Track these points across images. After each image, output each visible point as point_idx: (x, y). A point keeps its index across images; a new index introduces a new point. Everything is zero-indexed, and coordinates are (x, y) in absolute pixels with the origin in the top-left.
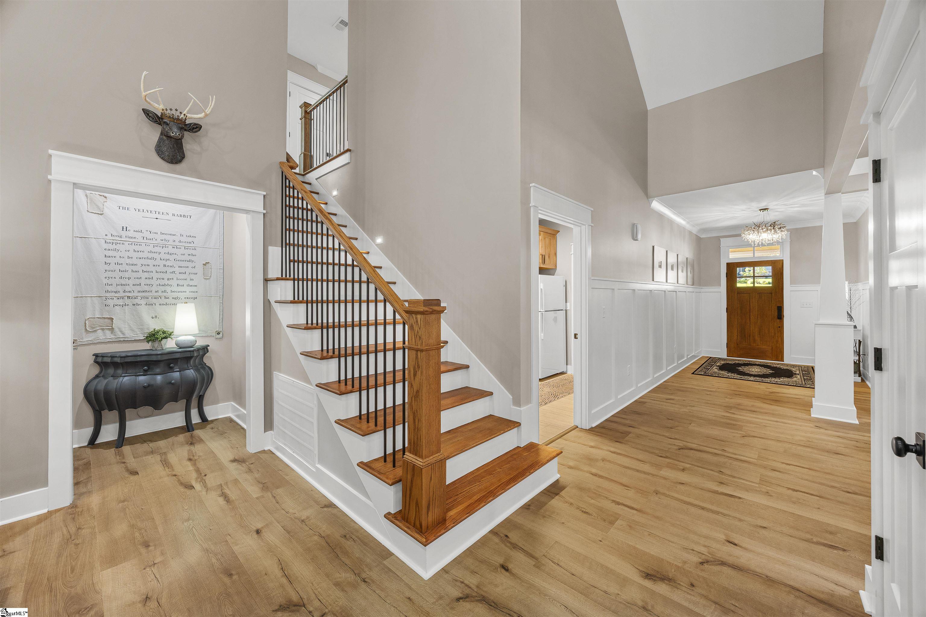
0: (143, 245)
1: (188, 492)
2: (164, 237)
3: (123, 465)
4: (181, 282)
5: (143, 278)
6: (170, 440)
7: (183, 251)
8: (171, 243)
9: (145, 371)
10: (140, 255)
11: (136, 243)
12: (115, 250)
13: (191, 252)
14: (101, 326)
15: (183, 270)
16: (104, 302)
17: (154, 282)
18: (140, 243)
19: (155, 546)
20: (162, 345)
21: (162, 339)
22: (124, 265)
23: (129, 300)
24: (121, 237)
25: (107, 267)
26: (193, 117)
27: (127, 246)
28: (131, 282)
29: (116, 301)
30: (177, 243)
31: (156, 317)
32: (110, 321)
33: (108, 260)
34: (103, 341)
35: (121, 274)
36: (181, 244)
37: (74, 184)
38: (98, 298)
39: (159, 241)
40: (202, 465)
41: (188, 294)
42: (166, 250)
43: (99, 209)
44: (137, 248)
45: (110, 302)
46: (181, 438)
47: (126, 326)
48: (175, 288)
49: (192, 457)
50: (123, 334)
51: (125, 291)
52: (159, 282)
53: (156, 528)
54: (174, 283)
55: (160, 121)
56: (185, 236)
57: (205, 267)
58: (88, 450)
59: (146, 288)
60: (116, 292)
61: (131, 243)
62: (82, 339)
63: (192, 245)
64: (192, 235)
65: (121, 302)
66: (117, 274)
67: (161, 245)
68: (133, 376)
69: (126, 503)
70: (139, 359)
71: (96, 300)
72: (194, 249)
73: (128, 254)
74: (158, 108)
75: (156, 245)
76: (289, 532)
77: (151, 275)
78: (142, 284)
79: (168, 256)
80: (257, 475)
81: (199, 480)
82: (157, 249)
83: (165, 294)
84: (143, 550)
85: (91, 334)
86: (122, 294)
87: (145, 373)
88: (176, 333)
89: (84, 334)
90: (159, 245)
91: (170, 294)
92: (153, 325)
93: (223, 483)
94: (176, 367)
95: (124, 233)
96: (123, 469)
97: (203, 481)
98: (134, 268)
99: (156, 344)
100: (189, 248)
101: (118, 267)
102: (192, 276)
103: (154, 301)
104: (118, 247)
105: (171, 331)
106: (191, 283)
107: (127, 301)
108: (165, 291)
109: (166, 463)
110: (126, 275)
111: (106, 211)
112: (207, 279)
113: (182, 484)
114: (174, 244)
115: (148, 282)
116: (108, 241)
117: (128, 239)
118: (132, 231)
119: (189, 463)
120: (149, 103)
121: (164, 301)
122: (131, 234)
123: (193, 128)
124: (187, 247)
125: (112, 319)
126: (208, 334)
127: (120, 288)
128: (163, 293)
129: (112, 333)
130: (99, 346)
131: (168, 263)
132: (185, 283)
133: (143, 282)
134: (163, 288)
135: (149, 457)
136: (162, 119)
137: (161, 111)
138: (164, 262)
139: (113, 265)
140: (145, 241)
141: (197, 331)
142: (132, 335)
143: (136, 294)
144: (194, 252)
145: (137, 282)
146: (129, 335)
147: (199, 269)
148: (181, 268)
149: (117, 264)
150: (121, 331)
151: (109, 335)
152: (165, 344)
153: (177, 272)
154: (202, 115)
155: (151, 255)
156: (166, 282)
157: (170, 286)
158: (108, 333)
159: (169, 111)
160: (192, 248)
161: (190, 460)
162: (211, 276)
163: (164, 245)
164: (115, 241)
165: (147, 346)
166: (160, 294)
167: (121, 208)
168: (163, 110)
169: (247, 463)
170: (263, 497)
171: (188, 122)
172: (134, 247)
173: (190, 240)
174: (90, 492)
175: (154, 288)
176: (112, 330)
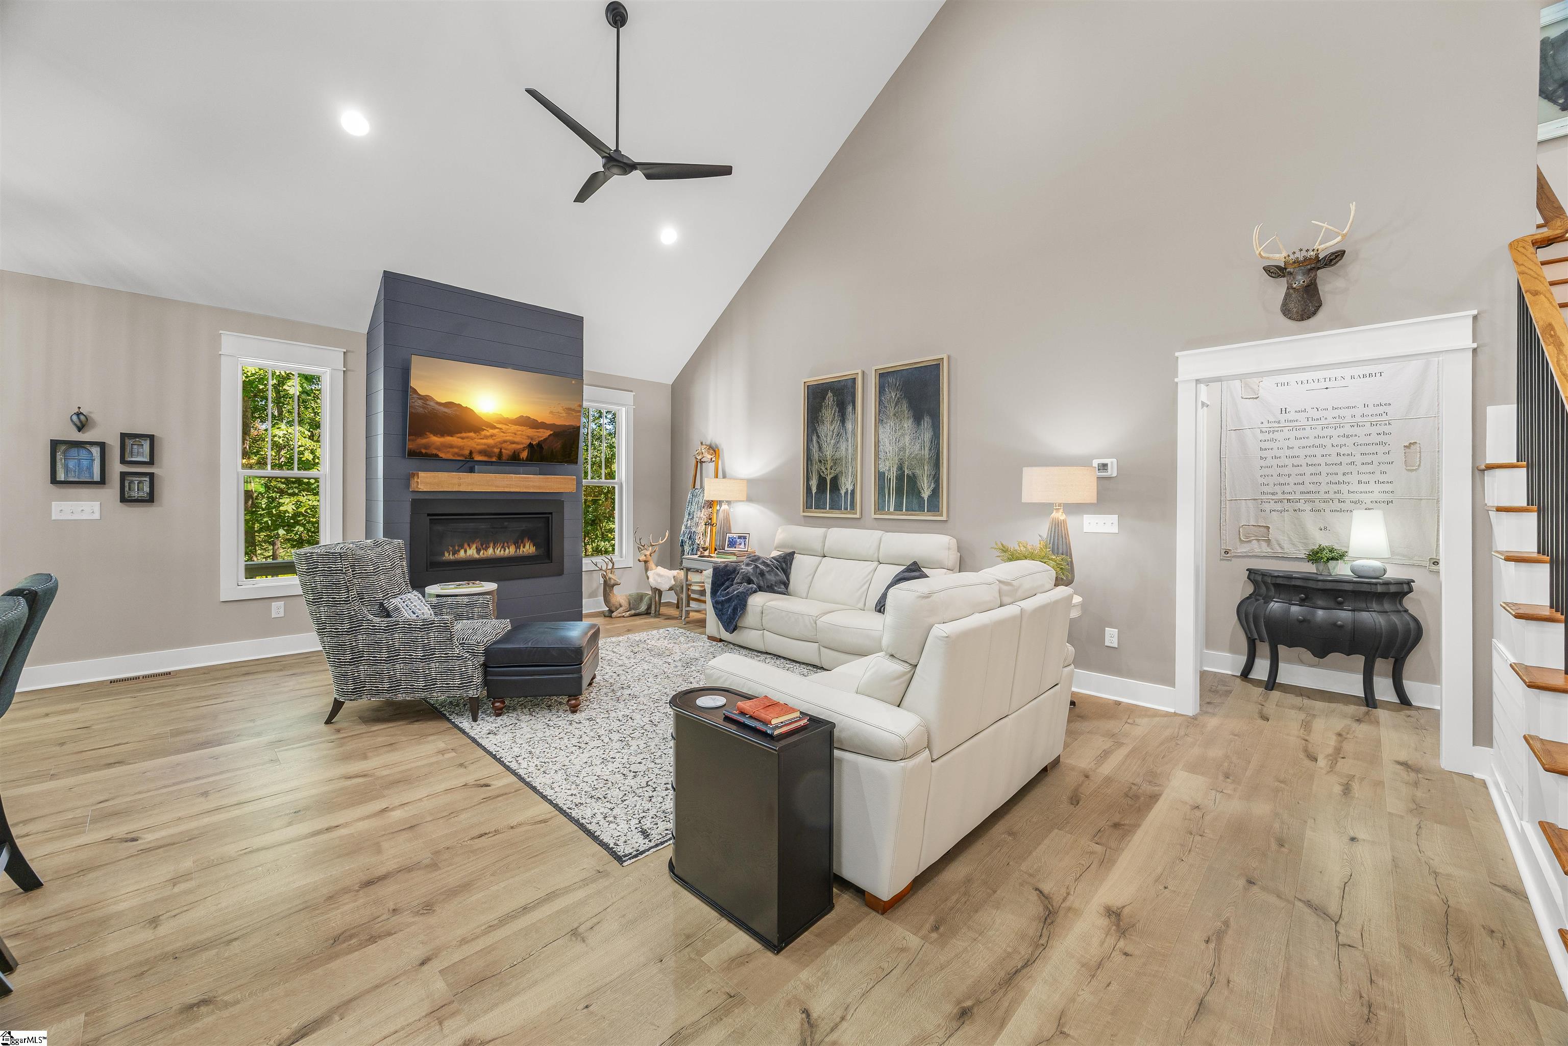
0: (1308, 428)
1: (1307, 763)
2: (1336, 413)
3: (1260, 706)
4: (1364, 478)
5: (1308, 474)
6: (1333, 705)
7: (1368, 429)
8: (1349, 419)
9: (1303, 600)
10: (1304, 442)
11: (1298, 428)
12: (1272, 440)
13: (1380, 429)
14: (1256, 536)
15: (1368, 459)
16: (1260, 506)
17: (1323, 479)
18: (1303, 427)
19: (1234, 781)
20: (1329, 569)
21: (1328, 560)
22: (1284, 458)
23: (1289, 504)
24: (1279, 422)
25: (1263, 463)
26: (1325, 248)
27: (1286, 433)
28: (1291, 480)
29: (1272, 506)
30: (1358, 419)
31: (1325, 528)
32: (1265, 530)
33: (1264, 454)
34: (1258, 554)
35: (1280, 470)
36: (1365, 419)
37: (1197, 380)
38: (1253, 501)
39: (1330, 420)
40: (1348, 747)
41: (1376, 496)
42: (1341, 431)
43: (1255, 392)
44: (1299, 434)
45: (1267, 507)
46: (1352, 709)
47: (1286, 539)
48: (1355, 487)
49: (1344, 733)
50: (1282, 548)
51: (1283, 493)
52: (1330, 478)
53: (1246, 770)
54: (1354, 478)
55: (1283, 273)
56: (1371, 406)
57: (1408, 450)
58: (1238, 680)
59: (1312, 488)
60: (1273, 494)
61: (1291, 428)
62: (1236, 549)
63: (1384, 417)
64: (1383, 403)
65: (1279, 507)
66: (1275, 471)
67: (1334, 426)
68: (1286, 603)
69: (1236, 737)
70: (1294, 583)
71: (1250, 503)
72: (1388, 424)
73: (1287, 443)
74: (1278, 258)
75: (1326, 426)
76: (1396, 866)
77: (1319, 469)
78: (1307, 483)
79: (1343, 441)
80: (1419, 794)
81: (1331, 758)
82: (1327, 432)
83: (1338, 496)
84: (1221, 778)
85: (1245, 545)
86: (1280, 496)
87: (1302, 602)
88: (1351, 553)
89: (1238, 543)
90: (1330, 426)
91: (1346, 496)
92: (1322, 540)
93: (1358, 776)
94: (1346, 604)
95: (1283, 417)
96: (1257, 710)
97: (1334, 762)
98: (1296, 461)
99: (1321, 567)
100: (1379, 423)
101: (1275, 462)
102: (1383, 467)
103: (1323, 505)
104: (1276, 436)
105: (1344, 549)
106: (1382, 478)
107: (1287, 505)
108: (1339, 492)
109: (1306, 726)
110: (1286, 471)
111: (1262, 393)
112: (1412, 470)
113: (1306, 751)
114: (1354, 420)
115: (1315, 479)
116: (1264, 430)
117: (1287, 424)
118: (1293, 413)
119: (1334, 737)
120: (1268, 258)
121: (1337, 506)
122: (1292, 416)
123: (1331, 260)
124: (1375, 423)
125: (1268, 528)
126: (1415, 562)
127: (1278, 489)
128: (1337, 494)
129: (1268, 546)
130: (1253, 560)
131: (1343, 450)
132: (1372, 478)
133: (1307, 478)
134: (1336, 488)
135: (1293, 712)
136: (1286, 269)
137: (1284, 260)
138: (1338, 450)
139: (1269, 459)
140: (1311, 422)
141: (1387, 555)
142: (1293, 550)
143: (1298, 496)
144: (1387, 429)
145: (1300, 479)
146: (1289, 550)
147: (1398, 456)
148: (1365, 456)
149: (1274, 458)
150: (1279, 544)
151: (1265, 549)
152: (1334, 568)
153: (1358, 463)
154: (1339, 239)
155: (1318, 442)
156: (1341, 478)
157: (1347, 484)
158: (1264, 544)
159: (1292, 257)
160: (1383, 423)
161: (1340, 735)
162: (1419, 465)
163: (1338, 425)
164: (1272, 429)
165: (1310, 568)
166: (1331, 495)
167: (1279, 385)
168: (1285, 258)
169: (1420, 776)
170: (1402, 817)
171: (1321, 256)
172: (1295, 433)
173: (1381, 410)
174: (1214, 714)
175: (1323, 488)
176: (1268, 541)
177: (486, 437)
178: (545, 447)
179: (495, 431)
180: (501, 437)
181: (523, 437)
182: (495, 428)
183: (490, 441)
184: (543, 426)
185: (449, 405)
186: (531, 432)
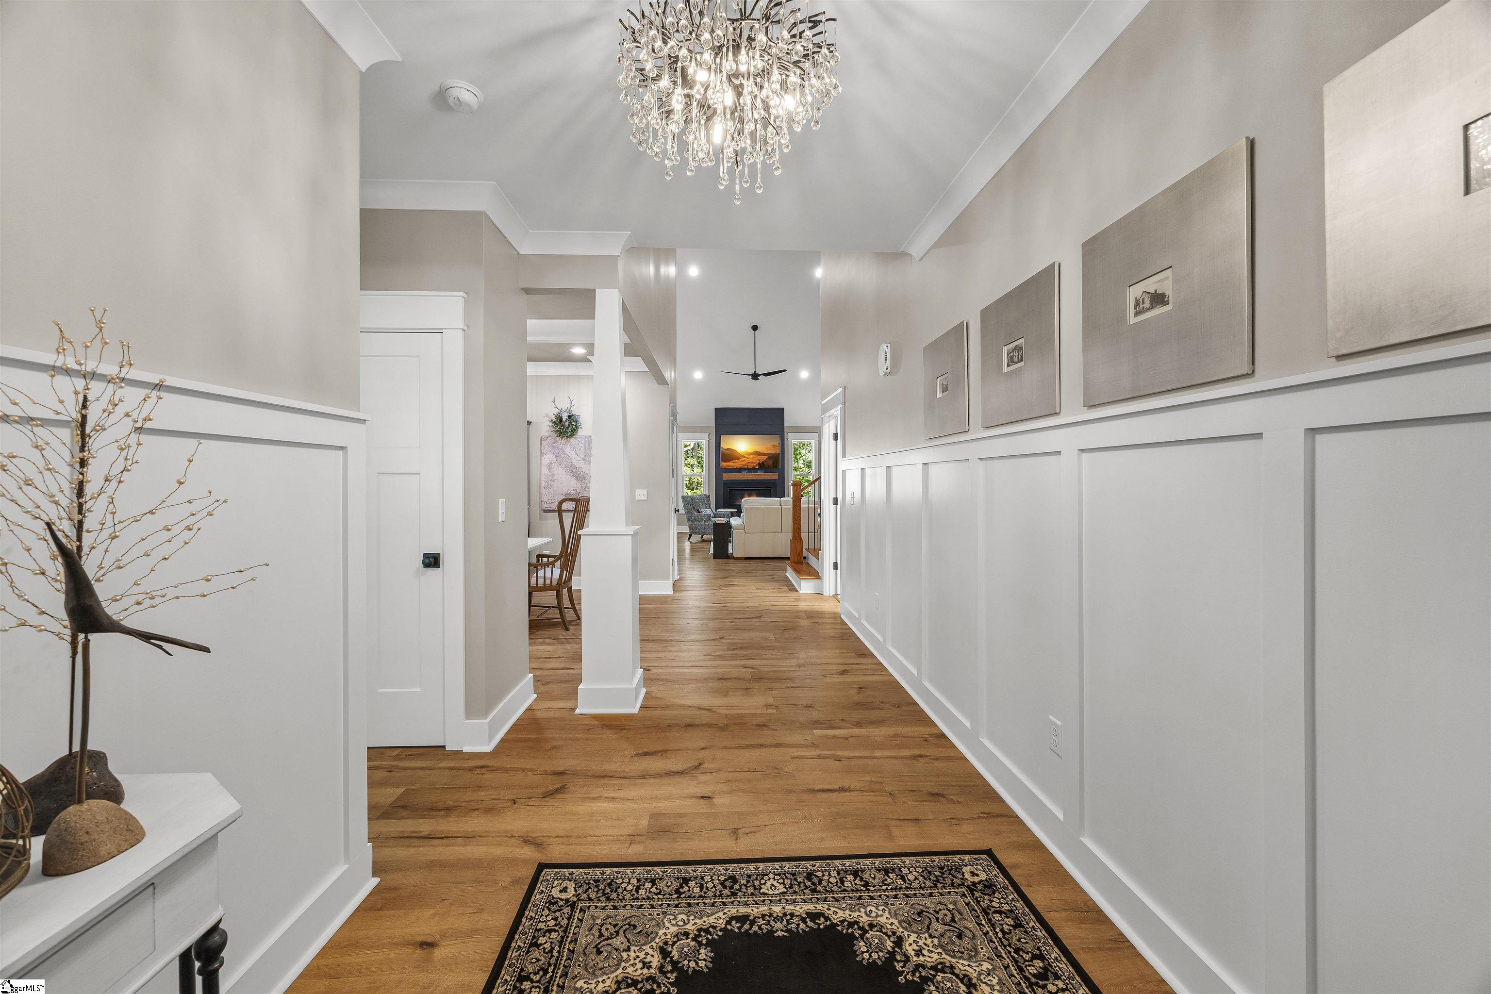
177: (742, 461)
178: (765, 464)
179: (745, 459)
180: (747, 461)
181: (756, 460)
182: (745, 457)
183: (744, 463)
184: (764, 454)
185: (728, 449)
186: (759, 458)
